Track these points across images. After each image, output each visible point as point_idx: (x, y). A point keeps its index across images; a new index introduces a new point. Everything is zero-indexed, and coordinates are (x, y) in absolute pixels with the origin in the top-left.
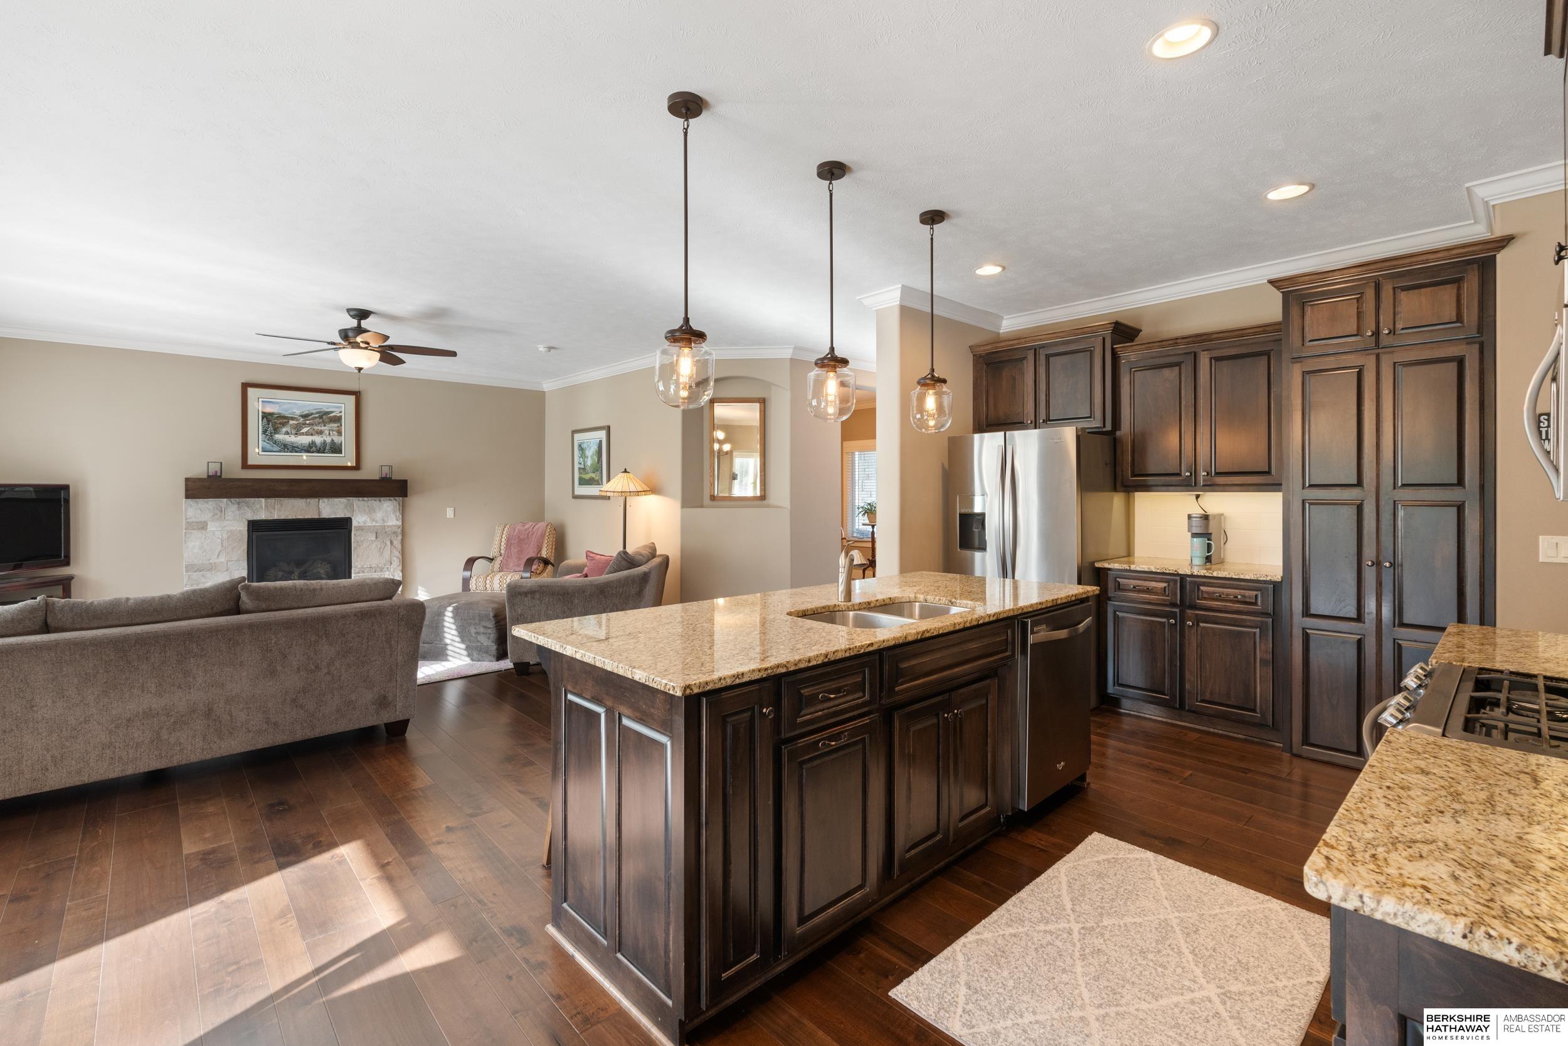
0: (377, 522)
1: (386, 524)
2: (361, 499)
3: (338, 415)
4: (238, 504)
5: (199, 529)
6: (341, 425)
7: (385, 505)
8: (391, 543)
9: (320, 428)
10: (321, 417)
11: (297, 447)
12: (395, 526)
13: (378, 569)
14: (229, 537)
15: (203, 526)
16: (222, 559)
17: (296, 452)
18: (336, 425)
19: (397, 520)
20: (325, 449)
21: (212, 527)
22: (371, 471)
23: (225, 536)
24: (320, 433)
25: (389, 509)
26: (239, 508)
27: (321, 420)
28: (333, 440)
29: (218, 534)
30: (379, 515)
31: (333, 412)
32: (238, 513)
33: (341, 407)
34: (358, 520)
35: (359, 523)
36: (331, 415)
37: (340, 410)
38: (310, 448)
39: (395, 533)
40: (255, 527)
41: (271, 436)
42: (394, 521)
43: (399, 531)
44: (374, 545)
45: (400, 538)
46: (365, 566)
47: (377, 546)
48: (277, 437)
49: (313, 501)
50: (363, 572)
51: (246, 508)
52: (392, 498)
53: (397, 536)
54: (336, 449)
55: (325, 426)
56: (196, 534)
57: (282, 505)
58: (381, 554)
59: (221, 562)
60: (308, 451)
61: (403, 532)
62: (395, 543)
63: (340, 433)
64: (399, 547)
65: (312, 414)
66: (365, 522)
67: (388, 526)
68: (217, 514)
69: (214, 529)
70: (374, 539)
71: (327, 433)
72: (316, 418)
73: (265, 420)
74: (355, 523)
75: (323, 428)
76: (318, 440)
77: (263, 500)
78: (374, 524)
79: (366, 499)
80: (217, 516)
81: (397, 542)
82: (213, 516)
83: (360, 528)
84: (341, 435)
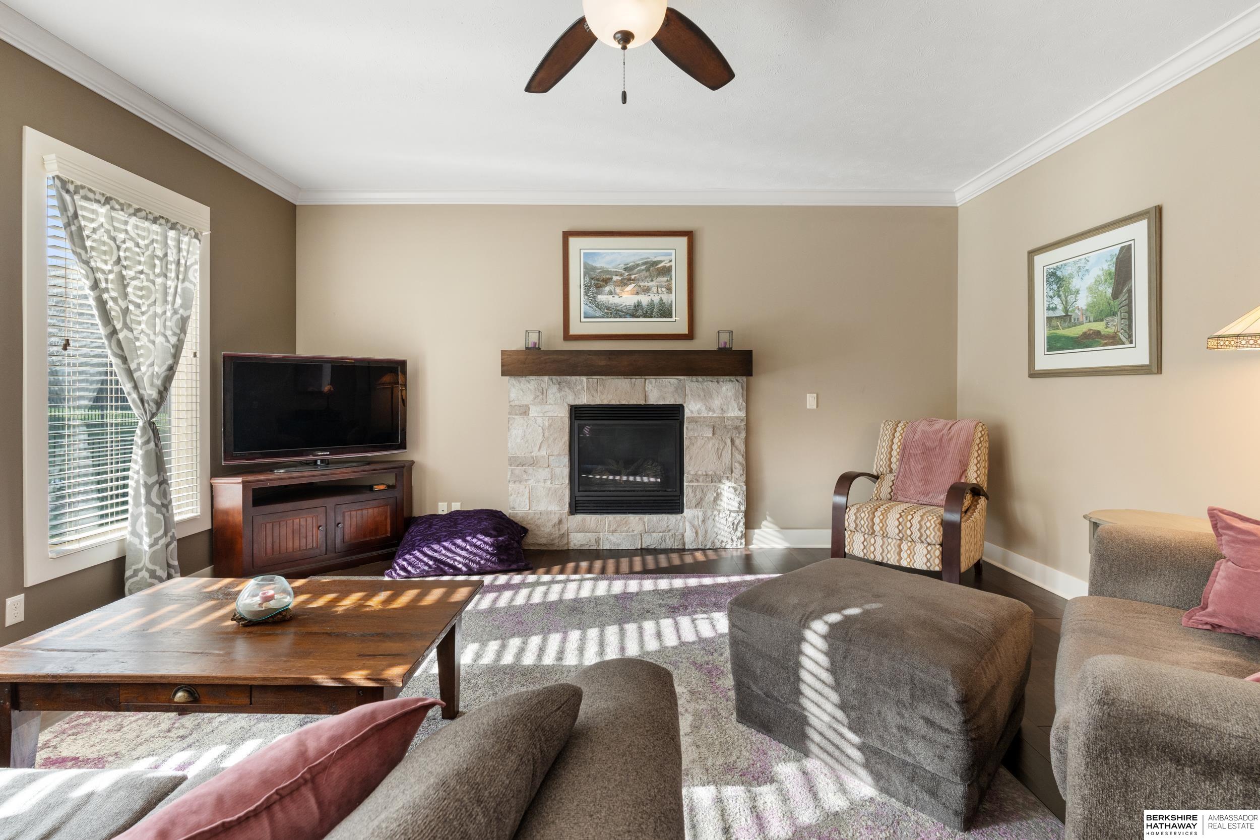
0: (714, 412)
1: (725, 415)
2: (694, 378)
3: (668, 265)
4: (559, 383)
5: (521, 414)
6: (671, 279)
7: (724, 388)
8: (732, 441)
9: (646, 284)
10: (648, 270)
11: (621, 311)
12: (737, 418)
13: (715, 478)
14: (550, 425)
15: (524, 411)
16: (544, 452)
17: (620, 317)
18: (665, 279)
19: (740, 410)
20: (652, 312)
21: (534, 411)
22: (705, 341)
23: (546, 424)
24: (647, 290)
25: (730, 394)
26: (560, 390)
27: (648, 274)
28: (661, 300)
29: (539, 420)
30: (717, 402)
31: (661, 262)
32: (558, 395)
33: (670, 254)
34: (692, 409)
35: (692, 412)
36: (660, 266)
37: (669, 258)
38: (636, 311)
39: (737, 428)
40: (578, 413)
41: (594, 297)
42: (735, 412)
43: (743, 424)
44: (710, 445)
45: (743, 435)
46: (700, 473)
47: (714, 445)
48: (602, 298)
49: (638, 381)
50: (697, 481)
51: (567, 389)
52: (733, 378)
53: (740, 433)
54: (665, 312)
55: (652, 281)
56: (519, 420)
57: (604, 387)
58: (720, 456)
59: (543, 457)
60: (633, 316)
61: (749, 427)
62: (737, 442)
63: (669, 290)
64: (742, 448)
65: (638, 265)
66: (699, 412)
67: (728, 418)
68: (538, 396)
69: (536, 415)
70: (711, 435)
71: (654, 289)
72: (643, 270)
73: (587, 278)
74: (687, 413)
75: (650, 284)
76: (644, 299)
77: (584, 378)
78: (710, 414)
79: (700, 379)
80: (539, 400)
81: (740, 443)
82: (535, 398)
83: (694, 420)
84: (671, 293)
